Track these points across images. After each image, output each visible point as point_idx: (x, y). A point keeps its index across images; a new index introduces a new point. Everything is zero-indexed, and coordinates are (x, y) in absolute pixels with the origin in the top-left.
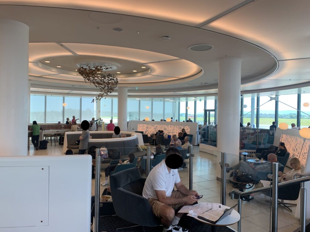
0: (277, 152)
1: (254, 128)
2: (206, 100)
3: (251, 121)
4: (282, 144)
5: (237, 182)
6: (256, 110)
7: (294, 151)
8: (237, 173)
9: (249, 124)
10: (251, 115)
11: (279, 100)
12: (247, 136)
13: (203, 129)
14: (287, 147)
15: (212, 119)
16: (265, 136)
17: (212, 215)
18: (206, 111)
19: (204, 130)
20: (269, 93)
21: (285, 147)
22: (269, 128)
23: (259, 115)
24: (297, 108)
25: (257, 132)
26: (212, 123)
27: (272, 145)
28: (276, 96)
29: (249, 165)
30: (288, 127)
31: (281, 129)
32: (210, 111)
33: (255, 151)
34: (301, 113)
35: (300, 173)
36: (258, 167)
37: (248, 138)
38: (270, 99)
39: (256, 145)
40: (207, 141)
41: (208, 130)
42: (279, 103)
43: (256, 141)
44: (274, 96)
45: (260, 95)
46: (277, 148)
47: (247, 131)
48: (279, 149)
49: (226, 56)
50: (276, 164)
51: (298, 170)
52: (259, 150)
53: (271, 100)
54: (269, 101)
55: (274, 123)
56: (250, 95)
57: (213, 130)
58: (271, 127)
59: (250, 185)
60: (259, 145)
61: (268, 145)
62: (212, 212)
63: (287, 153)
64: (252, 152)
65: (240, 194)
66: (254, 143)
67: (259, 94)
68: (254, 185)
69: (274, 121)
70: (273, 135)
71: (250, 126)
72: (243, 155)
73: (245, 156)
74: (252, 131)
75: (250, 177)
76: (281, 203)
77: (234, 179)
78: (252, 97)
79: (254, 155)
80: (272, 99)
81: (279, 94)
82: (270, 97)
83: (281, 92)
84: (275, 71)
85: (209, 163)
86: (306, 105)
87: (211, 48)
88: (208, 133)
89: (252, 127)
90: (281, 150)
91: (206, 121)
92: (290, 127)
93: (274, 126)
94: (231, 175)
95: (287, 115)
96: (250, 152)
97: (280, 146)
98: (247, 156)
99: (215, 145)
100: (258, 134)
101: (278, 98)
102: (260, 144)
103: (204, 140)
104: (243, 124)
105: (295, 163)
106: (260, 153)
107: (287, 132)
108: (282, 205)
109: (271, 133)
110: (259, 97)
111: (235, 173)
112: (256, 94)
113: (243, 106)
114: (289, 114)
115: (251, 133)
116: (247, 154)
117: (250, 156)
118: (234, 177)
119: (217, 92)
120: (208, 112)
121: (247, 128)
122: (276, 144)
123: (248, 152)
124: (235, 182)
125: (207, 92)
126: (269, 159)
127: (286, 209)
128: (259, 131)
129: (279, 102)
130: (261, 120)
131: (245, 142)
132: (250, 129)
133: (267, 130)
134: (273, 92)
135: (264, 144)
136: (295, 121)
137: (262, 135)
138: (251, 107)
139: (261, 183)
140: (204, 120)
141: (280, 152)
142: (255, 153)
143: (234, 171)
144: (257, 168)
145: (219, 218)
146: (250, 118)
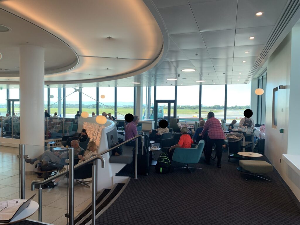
0: (80, 138)
1: (61, 118)
2: (9, 89)
3: (58, 111)
4: (84, 131)
5: (42, 172)
6: (62, 101)
7: (93, 136)
8: (41, 162)
9: (56, 114)
10: (58, 105)
11: (82, 92)
12: (54, 126)
13: (5, 121)
14: (88, 133)
15: (17, 110)
16: (71, 124)
17: (6, 213)
18: (9, 101)
19: (7, 121)
20: (74, 85)
21: (86, 133)
22: (74, 117)
23: (65, 105)
24: (96, 99)
25: (63, 121)
26: (17, 114)
27: (76, 132)
28: (80, 88)
29: (54, 153)
30: (88, 115)
31: (83, 118)
32: (14, 100)
33: (61, 139)
34: (100, 104)
35: (96, 154)
36: (63, 153)
37: (54, 128)
38: (74, 90)
39: (62, 134)
40: (10, 133)
41: (11, 122)
42: (82, 95)
43: (62, 129)
44: (78, 88)
45: (66, 87)
46: (80, 134)
47: (54, 121)
48: (81, 135)
49: (27, 43)
50: (72, 149)
51: (94, 151)
52: (65, 138)
53: (75, 92)
54: (74, 92)
55: (78, 112)
56: (57, 86)
57: (17, 121)
58: (76, 116)
59: (55, 172)
60: (65, 134)
61: (73, 133)
62: (7, 210)
63: (88, 138)
64: (59, 141)
65: (41, 183)
66: (60, 132)
67: (65, 85)
68: (58, 171)
69: (79, 111)
70: (77, 123)
71: (57, 116)
72: (50, 145)
73: (51, 145)
74: (58, 121)
75: (55, 164)
76: (81, 183)
77: (38, 169)
78: (59, 88)
79: (60, 143)
80: (76, 90)
81: (82, 87)
82: (74, 89)
83: (84, 84)
84: (77, 65)
85: (12, 157)
86: (103, 97)
87: (8, 30)
88: (11, 125)
89: (59, 117)
90: (83, 136)
91: (10, 113)
92: (91, 115)
93: (78, 115)
94: (36, 166)
95: (91, 105)
96: (57, 141)
97: (83, 132)
98: (53, 145)
99: (19, 138)
100: (63, 123)
101: (81, 90)
102: (66, 132)
103: (7, 133)
104: (50, 114)
105: (92, 146)
106: (66, 140)
107: (88, 120)
108: (82, 184)
109: (76, 121)
110: (65, 88)
111: (40, 164)
112: (62, 85)
113: (50, 96)
114: (92, 105)
115: (58, 123)
116: (53, 143)
117: (57, 145)
118: (38, 168)
119: (19, 81)
120: (11, 102)
121: (55, 118)
122: (79, 131)
123: (54, 141)
124: (40, 172)
125: (9, 80)
126: (72, 146)
127: (86, 187)
128: (65, 120)
129: (82, 93)
130: (67, 110)
131: (51, 131)
132: (57, 118)
133: (73, 119)
134: (76, 84)
135: (69, 132)
136: (95, 111)
137: (68, 124)
138: (58, 97)
139: (64, 168)
140: (7, 111)
141: (82, 138)
142: (61, 141)
143: (39, 161)
144: (62, 155)
145: (14, 214)
146: (57, 108)
